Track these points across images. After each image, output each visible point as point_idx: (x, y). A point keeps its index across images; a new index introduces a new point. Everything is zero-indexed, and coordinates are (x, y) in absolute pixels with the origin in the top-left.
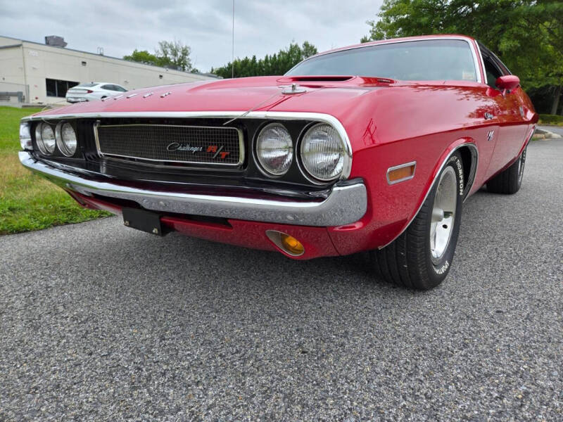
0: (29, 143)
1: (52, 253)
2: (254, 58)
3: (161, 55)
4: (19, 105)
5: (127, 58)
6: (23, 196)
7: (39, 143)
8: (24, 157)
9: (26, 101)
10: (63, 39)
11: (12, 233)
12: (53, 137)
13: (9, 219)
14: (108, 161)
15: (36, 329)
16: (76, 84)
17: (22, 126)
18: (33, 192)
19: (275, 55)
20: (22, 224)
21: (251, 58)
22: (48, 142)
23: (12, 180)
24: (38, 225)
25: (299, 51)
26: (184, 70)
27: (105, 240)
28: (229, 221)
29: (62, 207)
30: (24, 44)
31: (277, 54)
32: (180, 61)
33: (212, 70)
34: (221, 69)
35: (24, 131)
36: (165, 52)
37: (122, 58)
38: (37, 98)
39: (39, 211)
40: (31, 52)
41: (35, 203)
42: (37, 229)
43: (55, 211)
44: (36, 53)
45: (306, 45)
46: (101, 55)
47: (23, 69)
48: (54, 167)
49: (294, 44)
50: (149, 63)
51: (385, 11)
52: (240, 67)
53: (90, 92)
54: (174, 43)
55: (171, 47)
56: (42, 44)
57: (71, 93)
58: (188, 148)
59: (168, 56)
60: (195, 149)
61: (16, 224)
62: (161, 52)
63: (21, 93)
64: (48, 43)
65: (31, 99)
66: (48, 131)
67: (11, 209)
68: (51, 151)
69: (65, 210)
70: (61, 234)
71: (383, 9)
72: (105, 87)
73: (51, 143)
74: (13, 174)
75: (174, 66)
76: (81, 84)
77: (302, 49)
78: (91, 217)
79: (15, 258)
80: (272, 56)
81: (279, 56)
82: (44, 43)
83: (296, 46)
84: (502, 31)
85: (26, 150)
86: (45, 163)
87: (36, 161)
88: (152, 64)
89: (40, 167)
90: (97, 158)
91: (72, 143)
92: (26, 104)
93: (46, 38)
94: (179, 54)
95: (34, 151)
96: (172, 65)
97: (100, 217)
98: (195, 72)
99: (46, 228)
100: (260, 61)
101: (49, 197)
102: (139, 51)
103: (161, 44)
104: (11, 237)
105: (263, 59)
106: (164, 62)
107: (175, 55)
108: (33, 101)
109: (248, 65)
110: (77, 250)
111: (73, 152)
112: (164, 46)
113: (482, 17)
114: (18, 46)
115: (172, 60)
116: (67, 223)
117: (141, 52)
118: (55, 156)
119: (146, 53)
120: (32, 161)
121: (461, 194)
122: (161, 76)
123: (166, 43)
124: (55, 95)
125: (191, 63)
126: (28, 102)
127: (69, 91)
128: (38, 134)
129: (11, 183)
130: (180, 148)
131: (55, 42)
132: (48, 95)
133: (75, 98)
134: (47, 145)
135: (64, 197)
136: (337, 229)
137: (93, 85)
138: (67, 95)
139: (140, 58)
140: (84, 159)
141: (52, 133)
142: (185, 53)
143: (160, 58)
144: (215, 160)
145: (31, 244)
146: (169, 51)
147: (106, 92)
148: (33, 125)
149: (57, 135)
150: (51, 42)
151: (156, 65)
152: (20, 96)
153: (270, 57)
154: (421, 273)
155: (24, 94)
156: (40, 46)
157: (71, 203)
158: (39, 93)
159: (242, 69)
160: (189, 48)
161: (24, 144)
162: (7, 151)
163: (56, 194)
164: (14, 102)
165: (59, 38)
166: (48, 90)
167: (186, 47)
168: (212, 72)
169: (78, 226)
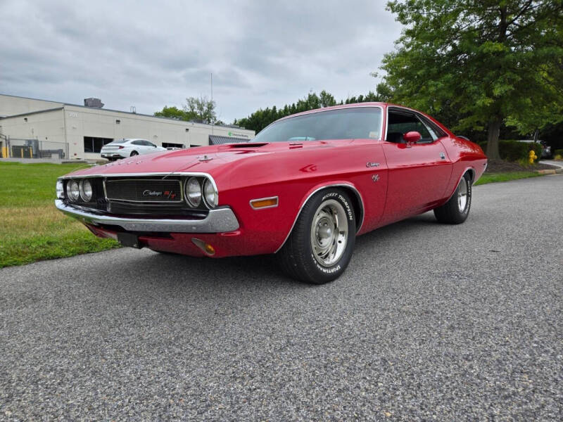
0: (62, 194)
1: (75, 270)
2: (275, 108)
3: (189, 110)
4: (59, 161)
5: (157, 115)
6: (57, 234)
7: (69, 194)
8: (59, 203)
9: (65, 157)
10: (100, 101)
11: (49, 259)
12: (78, 190)
13: (47, 250)
14: (112, 204)
15: (60, 306)
16: (110, 140)
17: (58, 183)
18: (66, 231)
19: (294, 105)
20: (56, 253)
21: (271, 108)
22: (75, 193)
23: (50, 224)
24: (67, 253)
25: (317, 100)
26: (209, 122)
27: (113, 263)
28: (171, 234)
29: (85, 241)
30: (66, 107)
31: (296, 104)
32: (205, 114)
33: (236, 121)
34: (244, 120)
35: (59, 186)
36: (192, 108)
37: (153, 114)
38: (75, 155)
39: (69, 244)
40: (71, 114)
41: (66, 239)
42: (67, 257)
43: (81, 244)
44: (76, 114)
45: (323, 94)
46: (134, 113)
47: (64, 129)
48: (77, 209)
49: (312, 94)
50: (177, 118)
51: (385, 64)
52: (261, 118)
53: (121, 147)
54: (200, 99)
55: (197, 102)
56: (82, 106)
57: (105, 150)
58: (154, 193)
59: (195, 110)
60: (158, 194)
61: (52, 253)
62: (188, 107)
63: (61, 151)
64: (86, 105)
65: (70, 155)
66: (75, 185)
67: (49, 243)
68: (76, 199)
69: (87, 243)
70: (84, 259)
71: (385, 62)
72: (134, 143)
73: (76, 193)
74: (52, 219)
75: (200, 120)
76: (115, 140)
77: (319, 97)
78: (106, 248)
79: (50, 274)
80: (291, 106)
81: (298, 105)
82: (83, 105)
83: (314, 95)
84: (498, 76)
85: (60, 199)
86: (72, 207)
87: (67, 205)
88: (181, 119)
89: (69, 209)
90: (105, 202)
91: (89, 193)
92: (65, 161)
93: (85, 100)
94: (205, 108)
95: (65, 200)
96: (198, 119)
97: (113, 248)
98: (219, 124)
99: (73, 256)
100: (280, 111)
101: (77, 234)
102: (168, 107)
103: (188, 100)
104: (48, 262)
105: (283, 109)
106: (190, 117)
107: (201, 109)
108: (71, 157)
109: (268, 115)
110: (92, 268)
111: (89, 199)
112: (191, 102)
113: (476, 64)
114: (60, 109)
115: (199, 114)
116: (88, 252)
117: (171, 108)
118: (79, 202)
119: (174, 109)
120: (64, 206)
121: (351, 219)
122: (187, 130)
123: (193, 99)
124: (91, 151)
125: (216, 115)
126: (68, 159)
127: (103, 148)
128: (68, 188)
129: (49, 226)
130: (151, 194)
131: (93, 104)
132: (86, 151)
133: (108, 153)
134: (74, 195)
135: (88, 234)
136: (222, 234)
137: (124, 141)
138: (102, 151)
139: (169, 114)
140: (97, 203)
141: (77, 186)
142: (210, 107)
143: (187, 113)
144: (169, 200)
145: (62, 265)
146: (196, 106)
147: (135, 147)
148: (65, 182)
149: (80, 187)
150: (90, 103)
151: (183, 120)
152: (61, 154)
153: (289, 107)
154: (306, 269)
155: (64, 151)
156: (79, 108)
157: (92, 238)
158: (77, 150)
159: (263, 119)
160: (214, 103)
161: (59, 195)
162: (47, 202)
163: (82, 232)
164: (55, 159)
165: (97, 100)
166: (85, 147)
167: (212, 102)
168: (235, 124)
169: (96, 254)
